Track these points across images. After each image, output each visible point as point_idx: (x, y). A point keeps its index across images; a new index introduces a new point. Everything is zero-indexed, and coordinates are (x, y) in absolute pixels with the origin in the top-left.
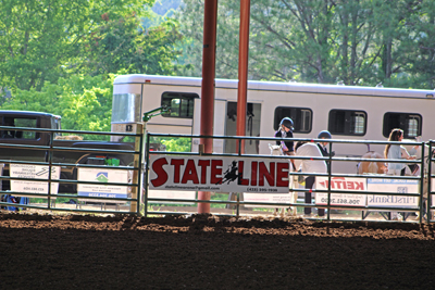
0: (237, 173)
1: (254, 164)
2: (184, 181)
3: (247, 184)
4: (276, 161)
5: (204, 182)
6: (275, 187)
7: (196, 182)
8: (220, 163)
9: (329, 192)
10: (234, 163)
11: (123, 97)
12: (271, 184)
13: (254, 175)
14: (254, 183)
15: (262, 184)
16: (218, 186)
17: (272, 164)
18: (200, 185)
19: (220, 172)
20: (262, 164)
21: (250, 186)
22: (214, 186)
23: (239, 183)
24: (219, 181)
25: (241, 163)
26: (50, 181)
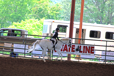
0: (79, 49)
1: (84, 47)
2: (64, 51)
3: (82, 52)
4: (91, 46)
5: (69, 51)
6: (90, 54)
7: (67, 51)
8: (74, 46)
9: (106, 56)
10: (78, 46)
11: (46, 26)
12: (89, 53)
13: (84, 50)
14: (84, 52)
15: (86, 52)
16: (73, 52)
17: (89, 47)
18: (68, 52)
19: (74, 48)
20: (86, 47)
21: (83, 53)
22: (72, 52)
23: (80, 52)
24: (74, 51)
25: (80, 46)
26: (25, 49)
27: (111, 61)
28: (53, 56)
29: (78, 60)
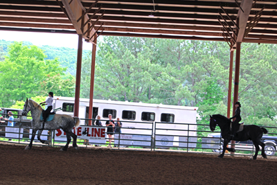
0: (86, 132)
1: (93, 129)
3: (90, 136)
8: (81, 128)
9: (119, 139)
10: (86, 129)
12: (99, 136)
13: (92, 133)
14: (92, 136)
15: (95, 136)
19: (80, 131)
22: (78, 136)
23: (87, 136)
24: (80, 135)
25: (88, 129)
26: (20, 133)
27: (127, 146)
28: (54, 141)
29: (85, 146)
